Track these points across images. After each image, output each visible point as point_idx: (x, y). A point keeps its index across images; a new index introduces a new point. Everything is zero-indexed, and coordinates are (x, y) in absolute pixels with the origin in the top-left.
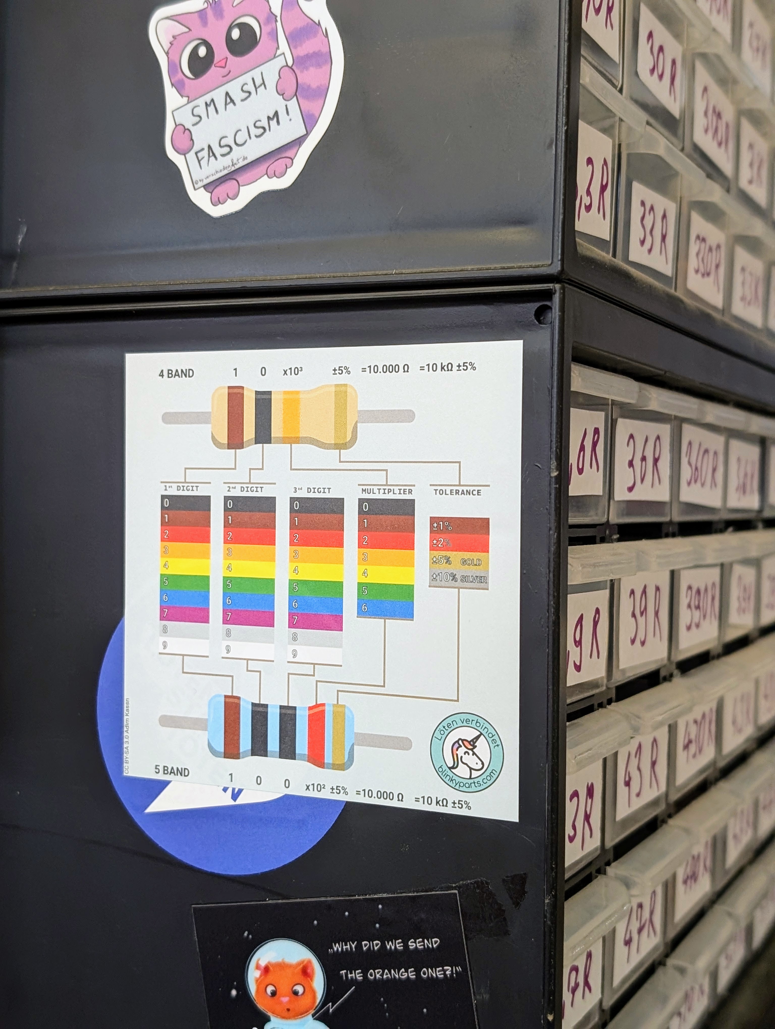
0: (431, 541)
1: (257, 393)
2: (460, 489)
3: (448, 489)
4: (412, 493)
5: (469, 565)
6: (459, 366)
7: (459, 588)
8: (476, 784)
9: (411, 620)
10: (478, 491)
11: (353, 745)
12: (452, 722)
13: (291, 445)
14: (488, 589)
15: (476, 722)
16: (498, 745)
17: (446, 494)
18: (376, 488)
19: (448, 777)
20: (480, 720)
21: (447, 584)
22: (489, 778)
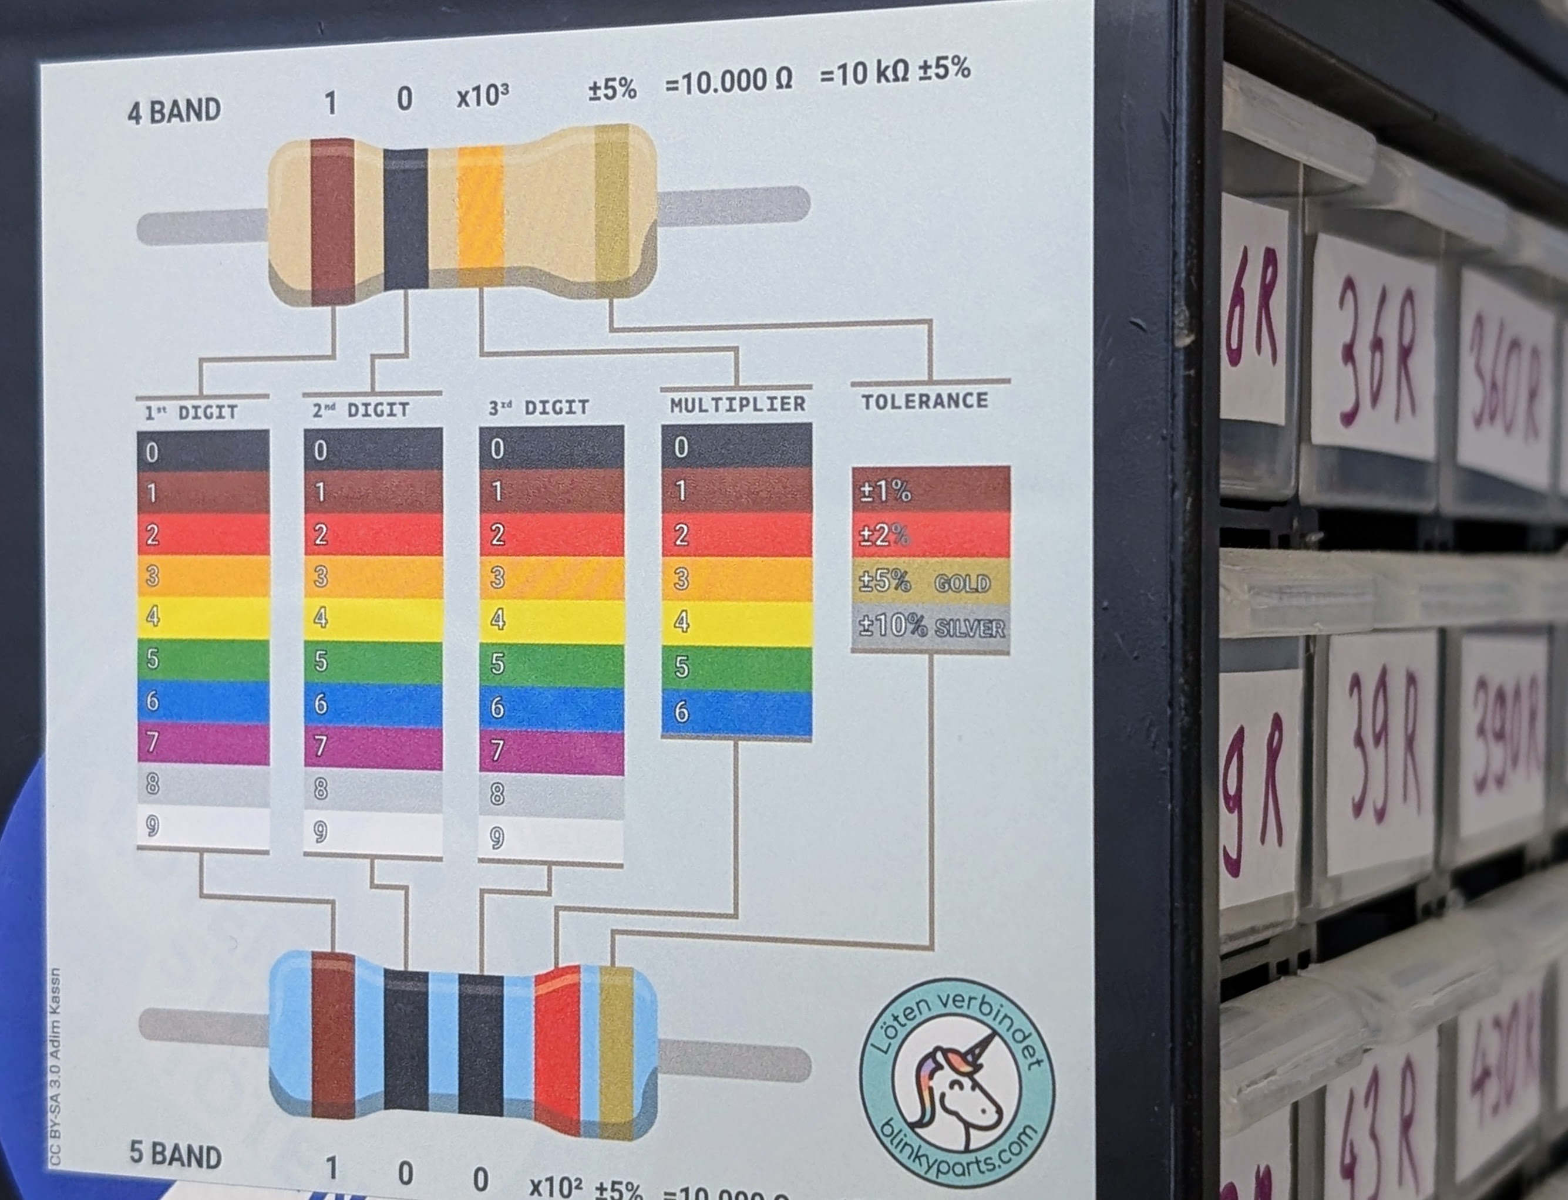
0: (857, 531)
1: (388, 154)
2: (932, 391)
3: (901, 393)
4: (805, 406)
5: (958, 591)
6: (925, 67)
7: (931, 653)
8: (983, 1167)
9: (806, 741)
10: (979, 394)
11: (654, 1073)
12: (918, 1004)
13: (481, 292)
14: (1008, 653)
15: (979, 1001)
16: (1039, 1062)
17: (894, 407)
18: (708, 397)
19: (908, 1150)
20: (991, 997)
21: (900, 643)
22: (1015, 1149)
